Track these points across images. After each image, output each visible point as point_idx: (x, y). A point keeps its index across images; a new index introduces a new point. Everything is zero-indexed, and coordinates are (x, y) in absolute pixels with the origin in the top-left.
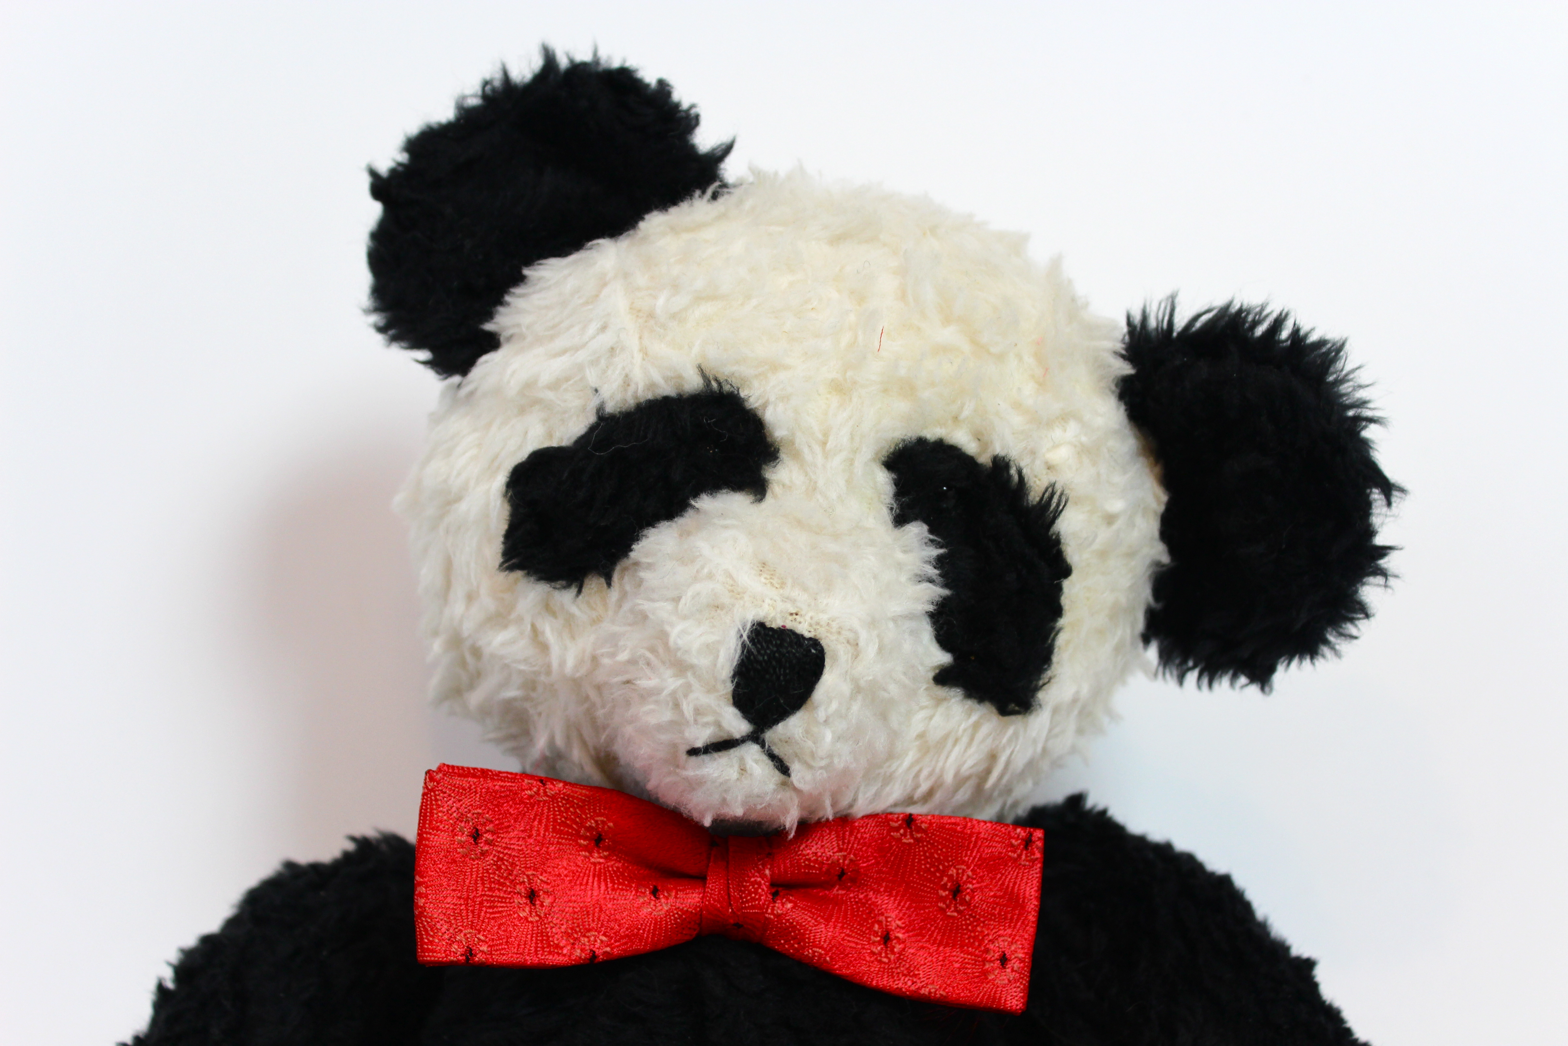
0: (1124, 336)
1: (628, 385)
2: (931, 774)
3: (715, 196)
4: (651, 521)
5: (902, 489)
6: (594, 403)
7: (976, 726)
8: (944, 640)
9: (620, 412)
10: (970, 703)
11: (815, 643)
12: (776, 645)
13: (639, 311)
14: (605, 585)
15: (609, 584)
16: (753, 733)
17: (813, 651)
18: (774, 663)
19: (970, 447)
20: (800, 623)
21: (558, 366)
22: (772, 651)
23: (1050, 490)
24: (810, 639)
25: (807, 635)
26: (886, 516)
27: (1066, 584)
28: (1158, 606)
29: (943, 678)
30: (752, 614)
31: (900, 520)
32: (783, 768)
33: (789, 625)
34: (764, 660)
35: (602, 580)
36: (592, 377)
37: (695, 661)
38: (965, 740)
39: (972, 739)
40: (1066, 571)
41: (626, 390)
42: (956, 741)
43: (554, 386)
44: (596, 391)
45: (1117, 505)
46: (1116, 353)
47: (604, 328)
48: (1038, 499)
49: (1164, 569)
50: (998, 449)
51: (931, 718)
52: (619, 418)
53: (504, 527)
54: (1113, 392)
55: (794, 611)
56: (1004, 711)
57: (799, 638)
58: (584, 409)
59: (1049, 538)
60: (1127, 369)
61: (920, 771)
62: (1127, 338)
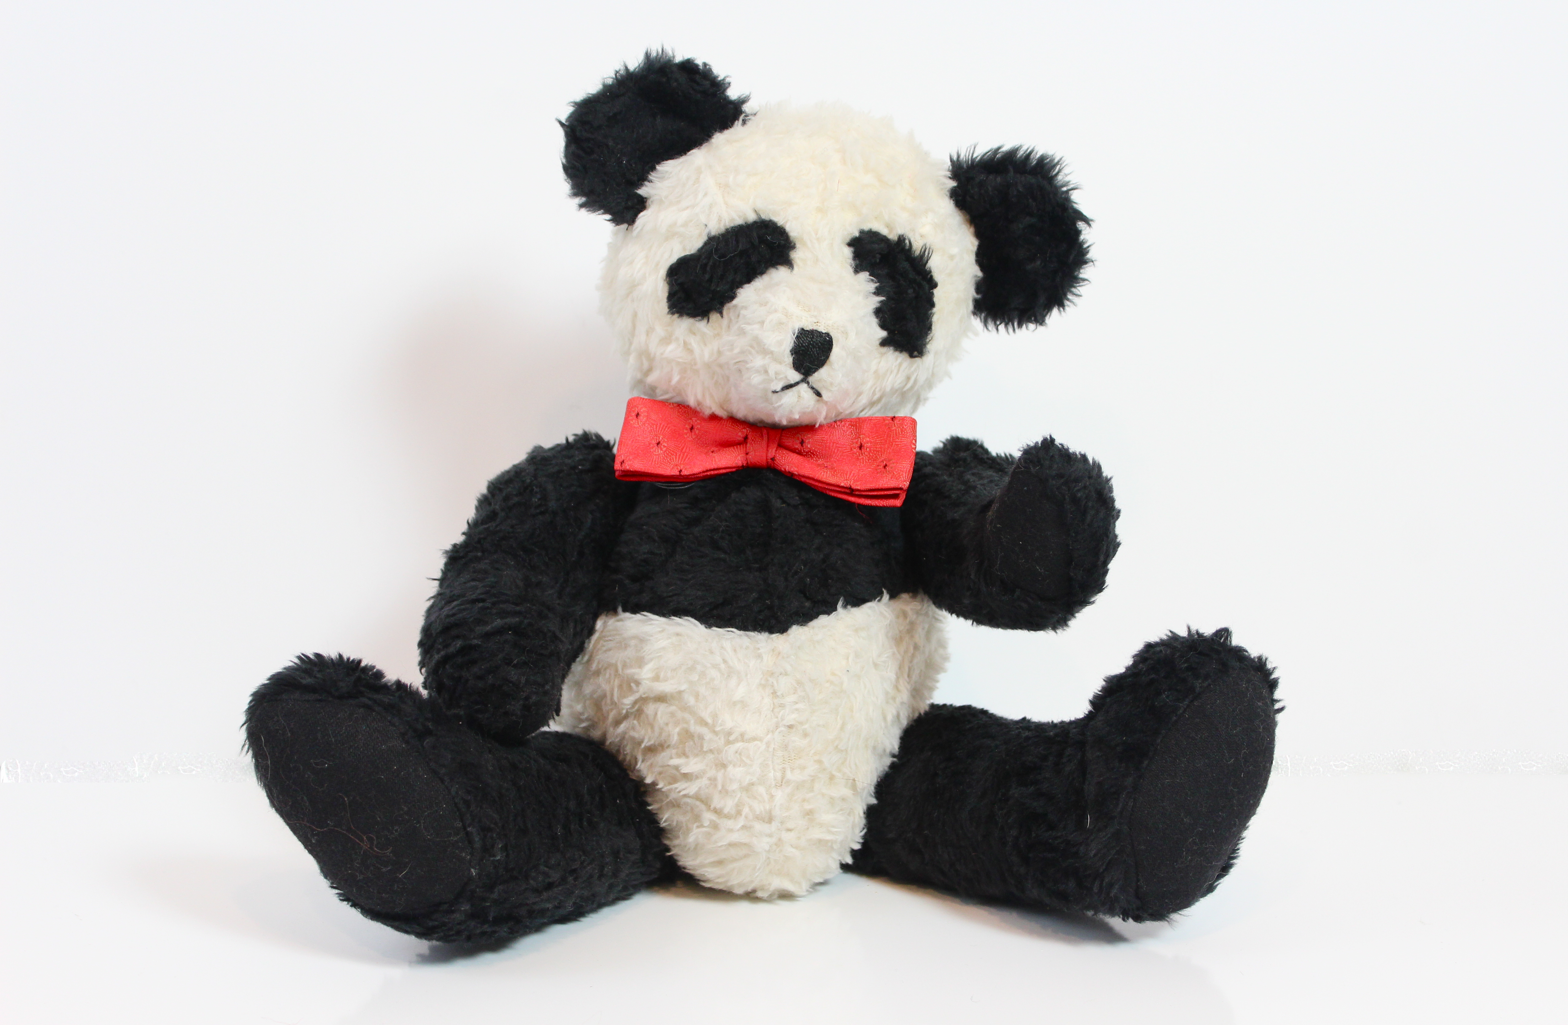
0: (949, 167)
1: (721, 221)
2: (880, 390)
3: (744, 122)
4: (740, 284)
5: (857, 256)
6: (706, 231)
7: (900, 365)
8: (883, 326)
9: (719, 234)
10: (897, 353)
11: (828, 334)
12: (810, 338)
13: (720, 184)
14: (720, 317)
15: (722, 317)
16: (804, 378)
17: (828, 339)
18: (811, 346)
19: (884, 231)
20: (820, 326)
21: (684, 216)
22: (809, 341)
23: (924, 247)
24: (826, 333)
25: (824, 331)
26: (851, 270)
27: (935, 291)
28: (979, 297)
29: (884, 343)
30: (797, 325)
31: (857, 270)
32: (818, 394)
33: (815, 328)
34: (806, 345)
35: (718, 315)
36: (703, 219)
37: (773, 349)
38: (895, 371)
39: (899, 370)
40: (935, 285)
41: (720, 223)
42: (891, 372)
43: (685, 225)
44: (706, 225)
45: (955, 251)
46: (945, 176)
47: (706, 195)
48: (919, 252)
49: (979, 278)
50: (900, 231)
51: (879, 363)
52: (719, 238)
53: (666, 294)
54: (947, 195)
55: (816, 321)
56: (912, 356)
57: (820, 333)
58: (700, 235)
59: (926, 270)
60: (953, 184)
61: (876, 388)
62: (951, 167)
